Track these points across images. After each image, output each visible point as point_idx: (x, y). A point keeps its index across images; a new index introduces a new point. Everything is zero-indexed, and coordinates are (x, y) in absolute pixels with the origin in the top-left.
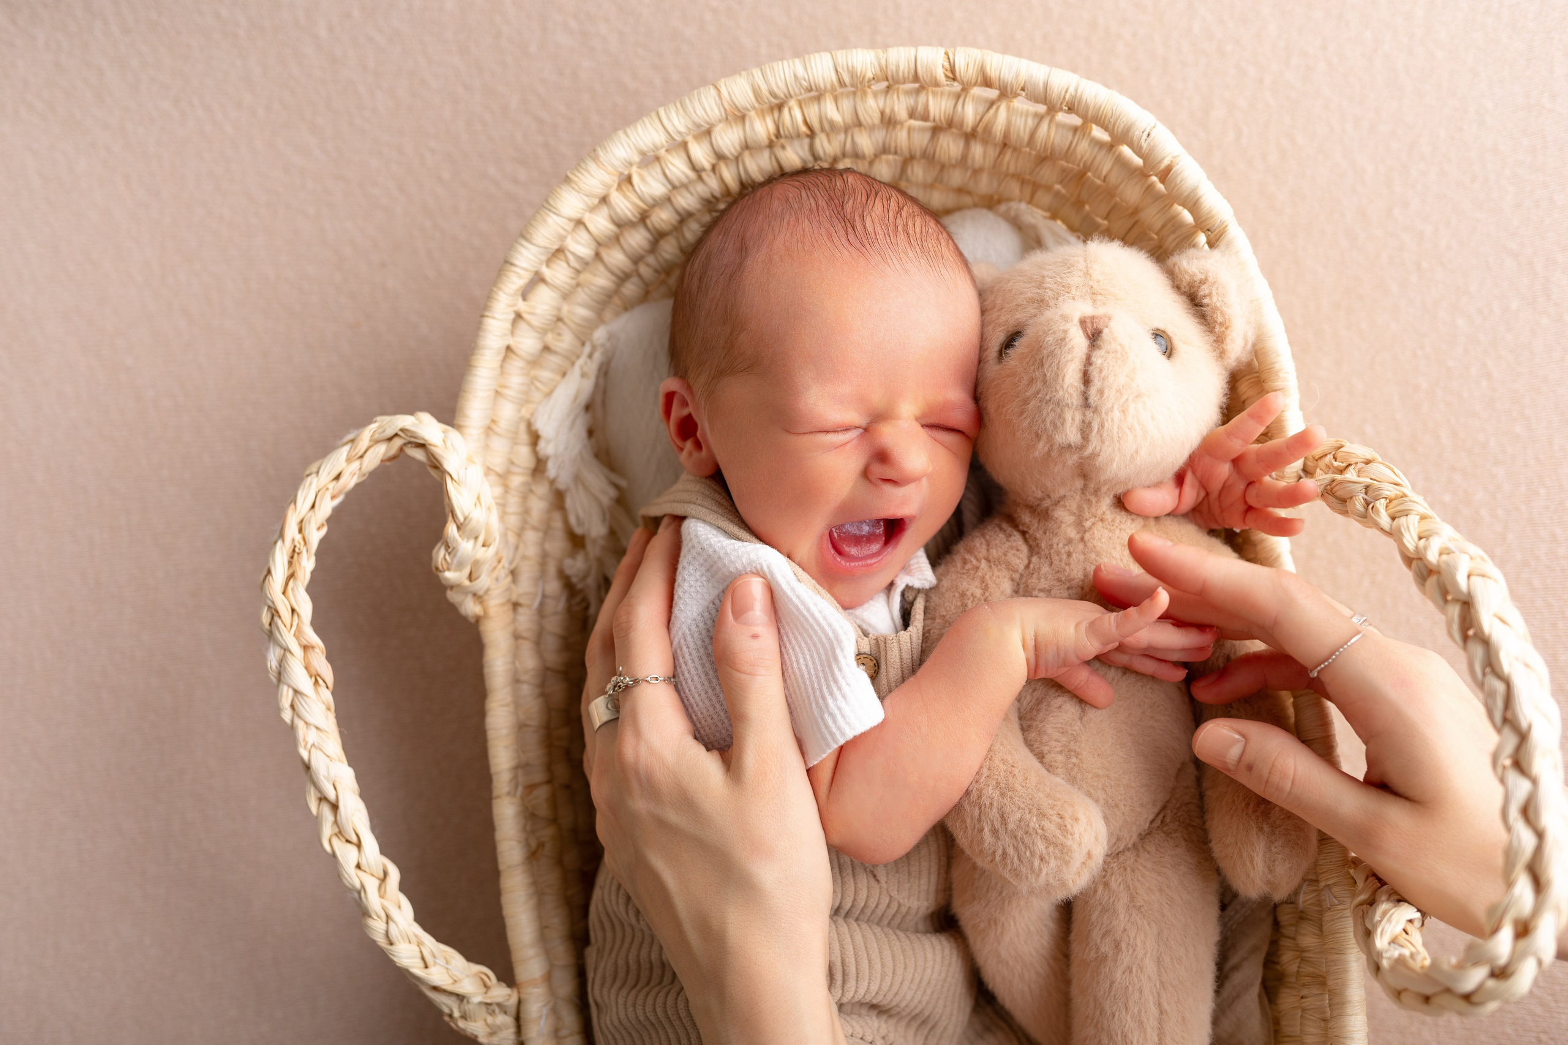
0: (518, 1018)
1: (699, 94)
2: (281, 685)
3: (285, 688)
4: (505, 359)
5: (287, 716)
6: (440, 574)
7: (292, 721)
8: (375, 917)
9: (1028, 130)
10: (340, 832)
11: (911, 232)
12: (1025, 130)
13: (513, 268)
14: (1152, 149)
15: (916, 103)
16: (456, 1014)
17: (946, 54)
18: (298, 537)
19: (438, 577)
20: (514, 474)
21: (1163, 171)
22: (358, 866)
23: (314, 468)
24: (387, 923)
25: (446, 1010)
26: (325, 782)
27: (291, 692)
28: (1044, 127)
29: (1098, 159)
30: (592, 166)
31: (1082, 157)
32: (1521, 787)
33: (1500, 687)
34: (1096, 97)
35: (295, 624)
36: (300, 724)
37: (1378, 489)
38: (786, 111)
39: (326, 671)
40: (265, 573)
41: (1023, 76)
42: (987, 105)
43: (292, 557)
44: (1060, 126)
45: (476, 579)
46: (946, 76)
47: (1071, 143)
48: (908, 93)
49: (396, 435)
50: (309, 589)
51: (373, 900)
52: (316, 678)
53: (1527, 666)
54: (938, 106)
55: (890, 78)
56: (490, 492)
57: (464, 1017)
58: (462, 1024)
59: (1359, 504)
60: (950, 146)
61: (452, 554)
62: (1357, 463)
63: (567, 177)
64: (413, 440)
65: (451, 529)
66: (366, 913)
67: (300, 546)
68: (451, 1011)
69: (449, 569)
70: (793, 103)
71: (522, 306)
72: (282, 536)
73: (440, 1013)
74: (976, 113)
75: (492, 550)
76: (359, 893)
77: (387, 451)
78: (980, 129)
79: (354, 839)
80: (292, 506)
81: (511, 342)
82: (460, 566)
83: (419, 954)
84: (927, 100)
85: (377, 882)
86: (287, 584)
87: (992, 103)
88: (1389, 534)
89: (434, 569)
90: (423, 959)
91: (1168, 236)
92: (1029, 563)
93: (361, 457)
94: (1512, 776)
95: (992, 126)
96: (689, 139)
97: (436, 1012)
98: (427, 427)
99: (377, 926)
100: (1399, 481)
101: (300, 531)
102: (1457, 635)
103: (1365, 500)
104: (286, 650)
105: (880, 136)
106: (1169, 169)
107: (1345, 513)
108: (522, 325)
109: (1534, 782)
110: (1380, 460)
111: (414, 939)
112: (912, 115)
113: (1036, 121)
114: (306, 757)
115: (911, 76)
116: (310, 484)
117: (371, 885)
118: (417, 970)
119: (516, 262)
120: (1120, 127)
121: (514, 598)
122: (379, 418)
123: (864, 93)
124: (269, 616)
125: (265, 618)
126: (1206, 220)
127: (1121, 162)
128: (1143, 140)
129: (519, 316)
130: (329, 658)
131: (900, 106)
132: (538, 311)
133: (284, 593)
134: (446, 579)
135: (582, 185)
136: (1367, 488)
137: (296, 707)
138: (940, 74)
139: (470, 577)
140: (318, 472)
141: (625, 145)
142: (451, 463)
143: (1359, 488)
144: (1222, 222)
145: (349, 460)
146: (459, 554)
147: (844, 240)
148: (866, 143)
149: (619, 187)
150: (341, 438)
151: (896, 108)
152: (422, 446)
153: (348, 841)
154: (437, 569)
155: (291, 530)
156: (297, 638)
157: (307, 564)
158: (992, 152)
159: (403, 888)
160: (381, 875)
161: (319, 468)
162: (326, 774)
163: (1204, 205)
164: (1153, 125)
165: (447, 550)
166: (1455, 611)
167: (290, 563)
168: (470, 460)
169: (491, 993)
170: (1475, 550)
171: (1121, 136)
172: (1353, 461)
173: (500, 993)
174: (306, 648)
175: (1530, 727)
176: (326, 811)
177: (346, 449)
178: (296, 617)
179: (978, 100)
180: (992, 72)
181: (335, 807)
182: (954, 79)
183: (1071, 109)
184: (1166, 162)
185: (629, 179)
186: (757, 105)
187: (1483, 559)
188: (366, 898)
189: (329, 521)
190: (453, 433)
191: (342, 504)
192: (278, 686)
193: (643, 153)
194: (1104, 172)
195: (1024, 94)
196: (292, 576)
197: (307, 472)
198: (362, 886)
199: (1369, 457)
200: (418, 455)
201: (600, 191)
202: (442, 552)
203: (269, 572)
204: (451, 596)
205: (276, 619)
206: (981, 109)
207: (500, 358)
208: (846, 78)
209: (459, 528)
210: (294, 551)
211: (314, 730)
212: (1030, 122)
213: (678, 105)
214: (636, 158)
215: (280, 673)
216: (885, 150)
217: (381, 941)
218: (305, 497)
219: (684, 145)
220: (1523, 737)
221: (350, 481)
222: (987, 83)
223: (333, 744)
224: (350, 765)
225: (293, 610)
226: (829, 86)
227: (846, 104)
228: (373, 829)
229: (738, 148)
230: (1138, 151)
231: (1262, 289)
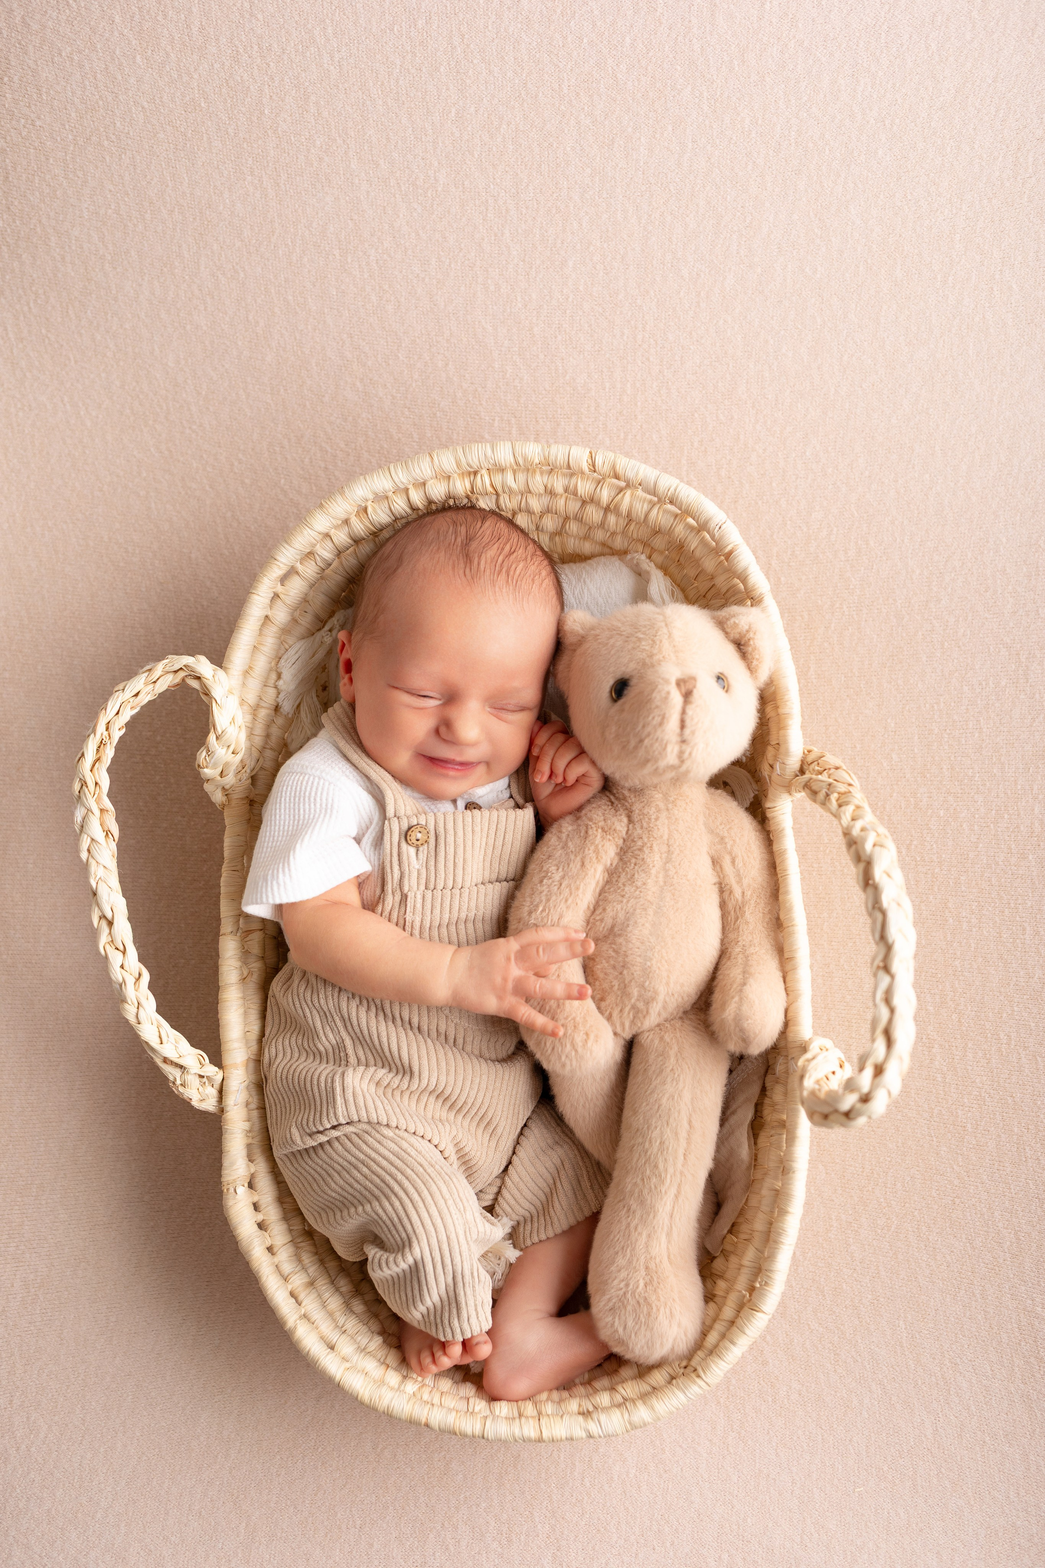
0: (221, 1091)
1: (418, 459)
2: (83, 834)
3: (86, 836)
4: (263, 625)
5: (84, 855)
6: (201, 770)
7: (87, 861)
8: (130, 1003)
9: (643, 512)
10: (112, 941)
11: (512, 573)
12: (642, 512)
13: (276, 562)
14: (721, 537)
15: (569, 482)
16: (178, 1082)
17: (591, 453)
18: (106, 733)
19: (199, 773)
20: (262, 707)
21: (727, 553)
22: (122, 967)
23: (121, 686)
24: (138, 1008)
25: (171, 1078)
26: (106, 905)
27: (89, 840)
28: (655, 511)
29: (689, 538)
30: (339, 499)
31: (678, 536)
32: (885, 980)
33: (879, 916)
34: (688, 496)
35: (97, 793)
36: (93, 863)
37: (835, 787)
38: (479, 476)
39: (115, 830)
40: (79, 755)
41: (641, 475)
42: (618, 491)
43: (99, 747)
44: (666, 511)
45: (225, 776)
46: (589, 468)
47: (672, 525)
48: (564, 475)
49: (181, 669)
50: (109, 770)
51: (130, 992)
52: (108, 833)
53: (899, 904)
54: (584, 487)
55: (551, 464)
56: (242, 718)
57: (183, 1085)
58: (181, 1089)
59: (821, 795)
60: (593, 514)
61: (211, 756)
62: (830, 769)
63: (321, 503)
64: (192, 673)
65: (212, 737)
66: (124, 1000)
67: (106, 740)
68: (175, 1079)
69: (207, 767)
70: (484, 472)
71: (279, 589)
72: (94, 731)
73: (166, 1079)
74: (610, 496)
75: (239, 757)
76: (121, 985)
77: (173, 679)
78: (612, 507)
79: (121, 948)
80: (103, 711)
81: (269, 613)
82: (215, 767)
83: (157, 1034)
84: (577, 482)
85: (134, 980)
86: (94, 766)
87: (621, 490)
88: (835, 816)
89: (197, 766)
90: (160, 1037)
91: (730, 598)
92: (628, 830)
93: (155, 682)
94: (881, 974)
95: (620, 506)
96: (410, 487)
97: (164, 1079)
98: (203, 666)
99: (130, 1012)
100: (852, 782)
101: (107, 729)
102: (861, 883)
103: (826, 793)
104: (89, 810)
105: (545, 500)
106: (730, 553)
107: (815, 801)
108: (279, 603)
109: (893, 977)
110: (844, 768)
111: (155, 1023)
112: (566, 490)
113: (650, 507)
114: (94, 886)
115: (565, 465)
116: (118, 697)
117: (130, 981)
118: (154, 1042)
119: (278, 558)
120: (702, 520)
121: (251, 797)
122: (170, 656)
123: (534, 471)
124: (80, 785)
125: (77, 786)
126: (751, 591)
127: (703, 541)
128: (716, 531)
129: (276, 596)
130: (117, 820)
131: (559, 484)
132: (291, 594)
133: (91, 771)
134: (205, 773)
135: (330, 510)
136: (830, 785)
137: (91, 851)
138: (585, 467)
139: (221, 774)
140: (124, 690)
141: (364, 486)
142: (217, 692)
143: (824, 785)
144: (761, 594)
145: (146, 684)
146: (215, 757)
147: (461, 572)
148: (536, 505)
149: (358, 514)
150: (142, 668)
151: (555, 485)
152: (198, 678)
153: (117, 949)
154: (199, 766)
155: (101, 728)
156: (97, 803)
157: (109, 753)
158: (622, 523)
159: (151, 987)
160: (137, 976)
161: (125, 687)
162: (107, 899)
163: (750, 581)
164: (724, 521)
165: (207, 753)
166: (862, 866)
167: (98, 751)
168: (230, 692)
169: (204, 1069)
170: (882, 830)
171: (703, 526)
172: (827, 767)
173: (211, 1070)
174: (102, 811)
175: (893, 942)
176: (104, 924)
177: (146, 674)
178: (98, 788)
179: (612, 486)
180: (620, 470)
181: (110, 924)
182: (595, 471)
183: (671, 502)
184: (729, 548)
185: (365, 510)
186: (458, 471)
187: (886, 836)
188: (126, 989)
189: (127, 725)
190: (220, 672)
191: (138, 714)
192: (80, 835)
193: (376, 494)
194: (692, 549)
195: (641, 488)
196: (98, 759)
197: (116, 689)
198: (124, 980)
199: (837, 765)
200: (194, 684)
201: (344, 516)
202: (204, 753)
203: (83, 755)
204: (207, 787)
205: (84, 787)
206: (613, 494)
207: (260, 623)
208: (521, 462)
209: (217, 738)
210: (101, 742)
211: (102, 867)
212: (646, 507)
213: (404, 464)
214: (371, 496)
215: (82, 826)
216: (548, 511)
217: (132, 1019)
218: (112, 706)
219: (407, 490)
220: (889, 948)
221: (145, 698)
222: (617, 477)
223: (114, 881)
224: (124, 896)
225: (96, 784)
226: (508, 465)
227: (521, 477)
228: (135, 942)
229: (444, 497)
230: (713, 537)
231: (784, 643)
